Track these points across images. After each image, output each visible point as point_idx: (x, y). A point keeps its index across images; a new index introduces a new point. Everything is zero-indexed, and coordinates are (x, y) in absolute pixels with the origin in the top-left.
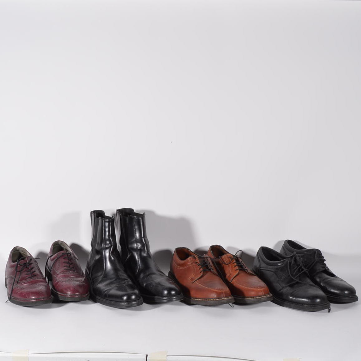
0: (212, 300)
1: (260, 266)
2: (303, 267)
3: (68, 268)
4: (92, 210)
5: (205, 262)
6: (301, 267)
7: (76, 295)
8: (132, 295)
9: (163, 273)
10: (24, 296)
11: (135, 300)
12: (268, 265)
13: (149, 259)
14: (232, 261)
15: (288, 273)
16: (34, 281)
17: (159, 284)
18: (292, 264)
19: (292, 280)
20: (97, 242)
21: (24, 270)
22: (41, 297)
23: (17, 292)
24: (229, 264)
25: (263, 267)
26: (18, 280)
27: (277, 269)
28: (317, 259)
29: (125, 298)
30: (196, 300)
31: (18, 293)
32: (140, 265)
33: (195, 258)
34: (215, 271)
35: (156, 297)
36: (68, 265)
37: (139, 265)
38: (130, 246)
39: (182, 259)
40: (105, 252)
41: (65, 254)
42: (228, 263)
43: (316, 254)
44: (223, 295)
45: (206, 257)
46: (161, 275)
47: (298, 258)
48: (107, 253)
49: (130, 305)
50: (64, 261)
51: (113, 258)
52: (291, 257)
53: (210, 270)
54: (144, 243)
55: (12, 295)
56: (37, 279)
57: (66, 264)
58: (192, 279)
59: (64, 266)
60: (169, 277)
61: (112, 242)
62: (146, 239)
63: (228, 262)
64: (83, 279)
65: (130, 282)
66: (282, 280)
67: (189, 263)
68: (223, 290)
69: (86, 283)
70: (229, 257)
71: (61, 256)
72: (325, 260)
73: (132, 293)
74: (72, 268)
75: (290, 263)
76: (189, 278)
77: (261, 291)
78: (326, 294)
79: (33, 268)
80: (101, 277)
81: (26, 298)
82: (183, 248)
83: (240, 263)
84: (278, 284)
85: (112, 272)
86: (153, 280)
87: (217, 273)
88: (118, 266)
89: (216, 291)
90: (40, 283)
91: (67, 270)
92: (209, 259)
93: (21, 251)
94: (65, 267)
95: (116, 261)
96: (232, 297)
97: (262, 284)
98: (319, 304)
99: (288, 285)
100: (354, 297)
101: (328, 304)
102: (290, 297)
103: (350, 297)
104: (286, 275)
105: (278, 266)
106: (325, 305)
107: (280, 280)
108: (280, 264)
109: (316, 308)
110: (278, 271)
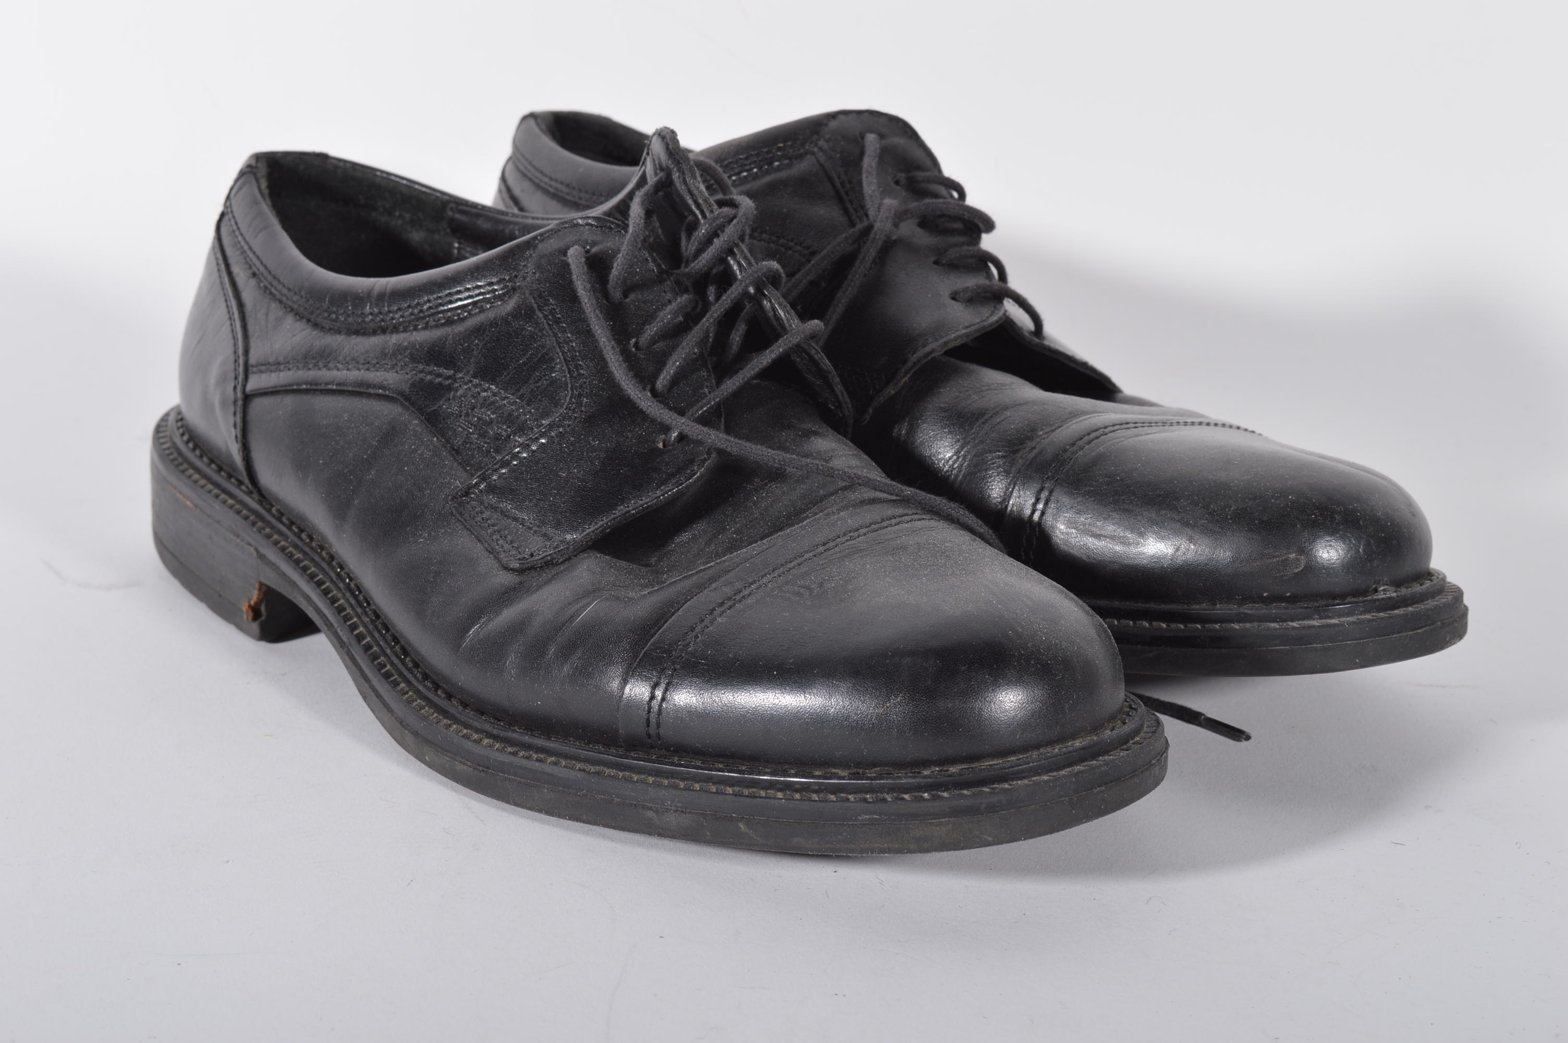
12: (333, 326)
25: (278, 364)
28: (886, 213)
43: (872, 165)
66: (500, 476)
72: (989, 223)
98: (1025, 749)
99: (592, 528)
100: (1417, 588)
101: (1136, 732)
102: (623, 688)
103: (1386, 592)
104: (556, 417)
105: (449, 322)
106: (1106, 752)
107: (483, 478)
108: (468, 290)
109: (992, 809)
110: (455, 381)
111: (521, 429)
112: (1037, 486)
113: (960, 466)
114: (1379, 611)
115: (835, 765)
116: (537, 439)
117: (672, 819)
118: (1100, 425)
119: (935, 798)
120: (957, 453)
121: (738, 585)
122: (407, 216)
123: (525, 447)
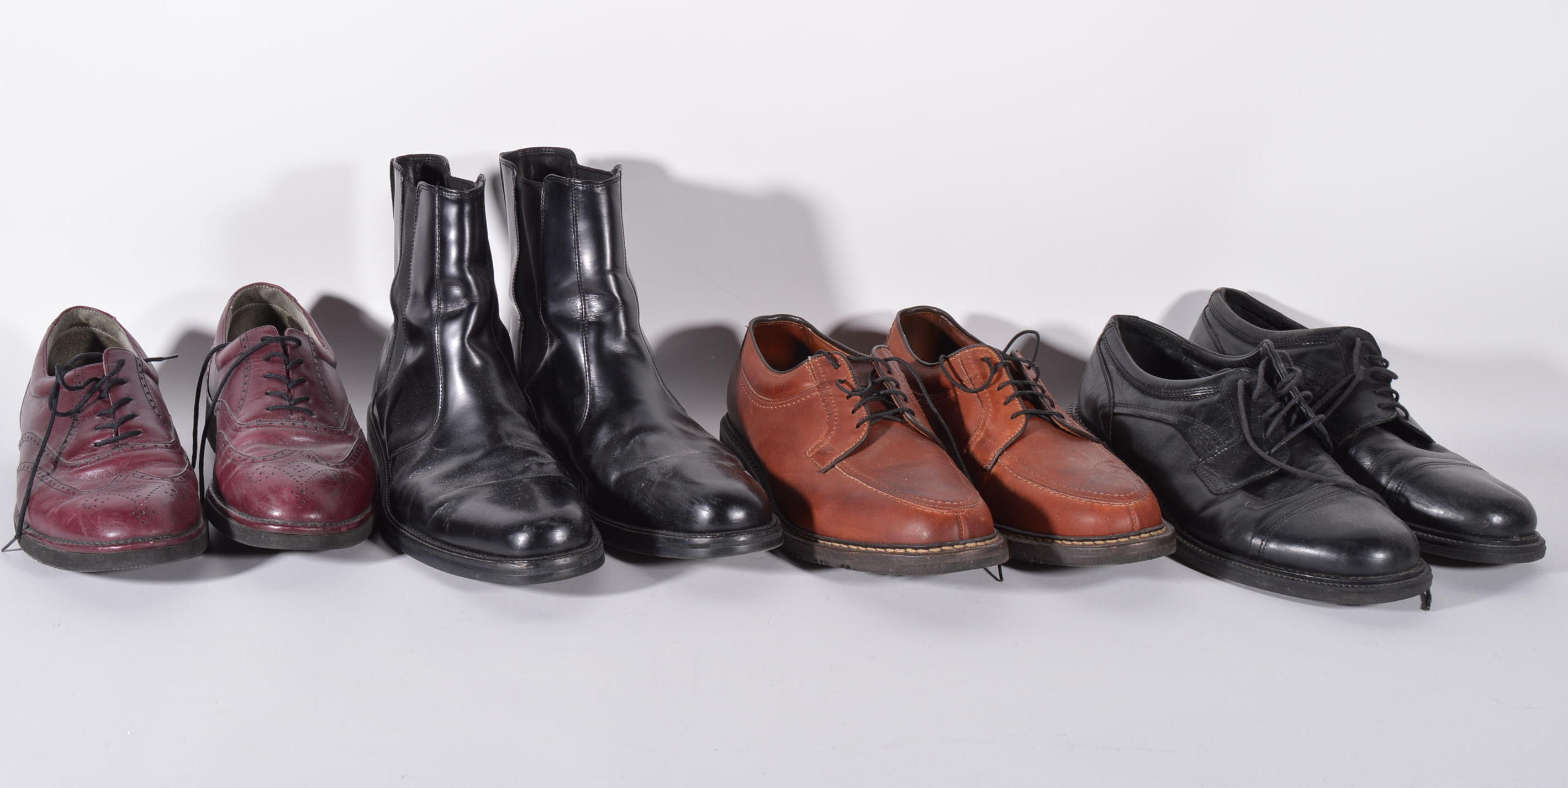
0: (910, 550)
1: (1111, 397)
2: (1305, 408)
3: (280, 401)
4: (395, 156)
5: (881, 378)
6: (1294, 408)
7: (305, 523)
8: (552, 528)
9: (696, 426)
10: (73, 527)
11: (564, 550)
12: (1148, 394)
13: (634, 363)
14: (995, 376)
15: (1242, 433)
16: (124, 458)
17: (677, 474)
18: (1256, 393)
19: (1261, 464)
20: (412, 291)
21: (91, 409)
22: (144, 532)
23: (45, 506)
24: (981, 389)
25: (1127, 405)
26: (60, 454)
27: (1188, 412)
28: (1360, 371)
29: (522, 539)
30: (836, 548)
31: (51, 511)
32: (598, 393)
33: (836, 364)
34: (920, 420)
35: (662, 535)
36: (283, 389)
37: (592, 390)
38: (553, 308)
39: (779, 365)
40: (442, 333)
41: (271, 340)
42: (978, 387)
43: (1357, 350)
44: (960, 527)
45: (881, 358)
46: (685, 432)
47: (1281, 367)
48: (454, 336)
49: (543, 572)
50: (267, 368)
51: (477, 361)
52: (1252, 363)
53: (899, 415)
54: (616, 295)
55: (27, 518)
56: (136, 448)
57: (274, 385)
58: (821, 455)
59: (267, 394)
60: (723, 442)
61: (474, 289)
62: (622, 277)
63: (980, 382)
64: (346, 449)
65: (550, 466)
66: (1210, 460)
67: (808, 385)
68: (957, 506)
69: (357, 469)
70: (983, 360)
71: (255, 351)
72: (1396, 377)
73: (552, 519)
74: (300, 401)
75: (1249, 389)
76: (810, 451)
77: (1128, 511)
78: (1412, 528)
79: (127, 401)
80: (427, 440)
81: (82, 534)
82: (785, 317)
83: (1028, 387)
84: (1193, 481)
85: (473, 421)
86: (650, 458)
87: (929, 429)
88: (500, 394)
89: (929, 510)
90: (153, 469)
91: (276, 411)
92: (894, 365)
93: (96, 327)
94: (269, 399)
95: (494, 374)
96: (997, 540)
97: (1131, 480)
98: (1384, 574)
99: (1243, 482)
100: (1528, 538)
101: (1422, 572)
102: (1252, 540)
103: (1516, 539)
104: (1231, 441)
105: (1193, 400)
106: (1411, 578)
107: (1204, 459)
108: (1201, 390)
109: (1371, 592)
110: (1194, 422)
111: (1218, 444)
112: (1399, 482)
113: (1372, 469)
114: (1512, 545)
115: (1321, 572)
116: (1224, 448)
117: (1265, 584)
118: (1425, 462)
119: (1353, 587)
120: (1372, 463)
121: (1292, 509)
122: (1167, 344)
123: (1219, 450)
